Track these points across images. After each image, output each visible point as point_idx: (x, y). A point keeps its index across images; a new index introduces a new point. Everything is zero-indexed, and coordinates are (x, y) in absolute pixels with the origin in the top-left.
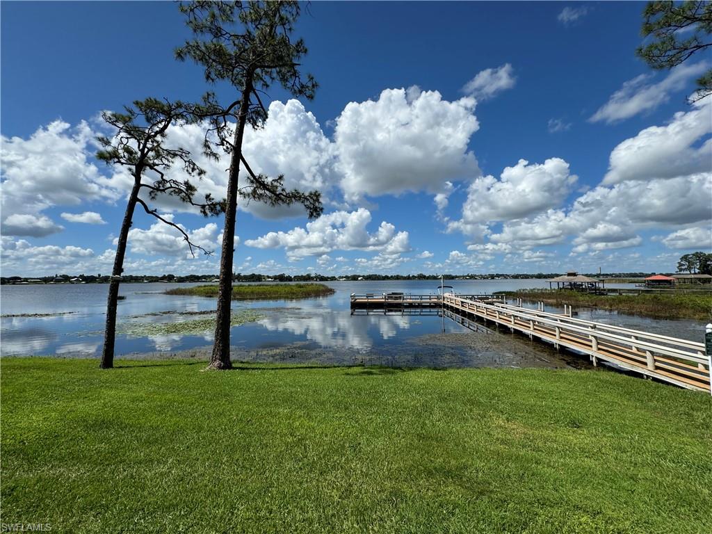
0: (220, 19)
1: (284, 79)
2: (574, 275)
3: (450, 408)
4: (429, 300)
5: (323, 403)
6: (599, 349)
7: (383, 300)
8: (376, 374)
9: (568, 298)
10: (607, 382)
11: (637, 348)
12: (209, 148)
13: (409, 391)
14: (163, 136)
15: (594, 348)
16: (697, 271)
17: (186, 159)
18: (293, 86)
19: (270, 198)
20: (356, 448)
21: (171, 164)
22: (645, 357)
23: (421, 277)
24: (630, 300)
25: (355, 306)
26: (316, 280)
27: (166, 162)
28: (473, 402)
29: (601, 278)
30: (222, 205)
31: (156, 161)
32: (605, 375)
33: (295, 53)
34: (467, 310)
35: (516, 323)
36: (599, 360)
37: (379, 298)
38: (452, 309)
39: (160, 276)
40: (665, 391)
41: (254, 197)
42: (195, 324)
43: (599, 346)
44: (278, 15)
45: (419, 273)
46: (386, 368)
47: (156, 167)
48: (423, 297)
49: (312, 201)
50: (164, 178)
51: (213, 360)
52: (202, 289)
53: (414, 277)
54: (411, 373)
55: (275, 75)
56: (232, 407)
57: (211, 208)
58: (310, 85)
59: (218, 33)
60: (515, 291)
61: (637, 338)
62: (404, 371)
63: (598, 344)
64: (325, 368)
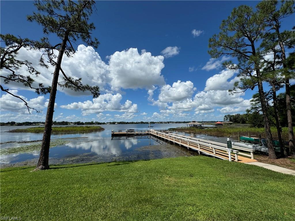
0: (53, 7)
1: (84, 38)
2: (195, 122)
3: (150, 175)
4: (144, 132)
5: (96, 180)
6: (201, 148)
7: (126, 133)
8: (121, 165)
9: (193, 130)
10: (202, 159)
11: (211, 147)
12: (43, 62)
13: (134, 170)
14: (16, 53)
15: (199, 148)
16: (229, 120)
17: (29, 66)
18: (88, 41)
19: (74, 87)
20: (110, 197)
21: (19, 67)
22: (213, 150)
23: (142, 123)
24: (211, 130)
25: (114, 135)
26: (96, 124)
27: (17, 66)
28: (158, 172)
29: (203, 123)
30: (49, 90)
31: (10, 65)
32: (202, 157)
33: (90, 28)
34: (159, 136)
35: (175, 140)
36: (201, 152)
37: (124, 132)
38: (153, 135)
39: (5, 123)
40: (218, 161)
41: (66, 87)
42: (27, 148)
43: (201, 147)
44: (82, 12)
45: (141, 121)
46: (126, 162)
47: (9, 68)
48: (142, 131)
49: (95, 90)
50: (14, 74)
51: (39, 165)
52: (33, 129)
53: (139, 123)
54: (136, 163)
55: (79, 36)
56: (49, 188)
57: (42, 90)
58: (96, 42)
59: (51, 12)
60: (176, 128)
61: (211, 144)
62: (133, 162)
63: (200, 146)
64: (98, 164)
